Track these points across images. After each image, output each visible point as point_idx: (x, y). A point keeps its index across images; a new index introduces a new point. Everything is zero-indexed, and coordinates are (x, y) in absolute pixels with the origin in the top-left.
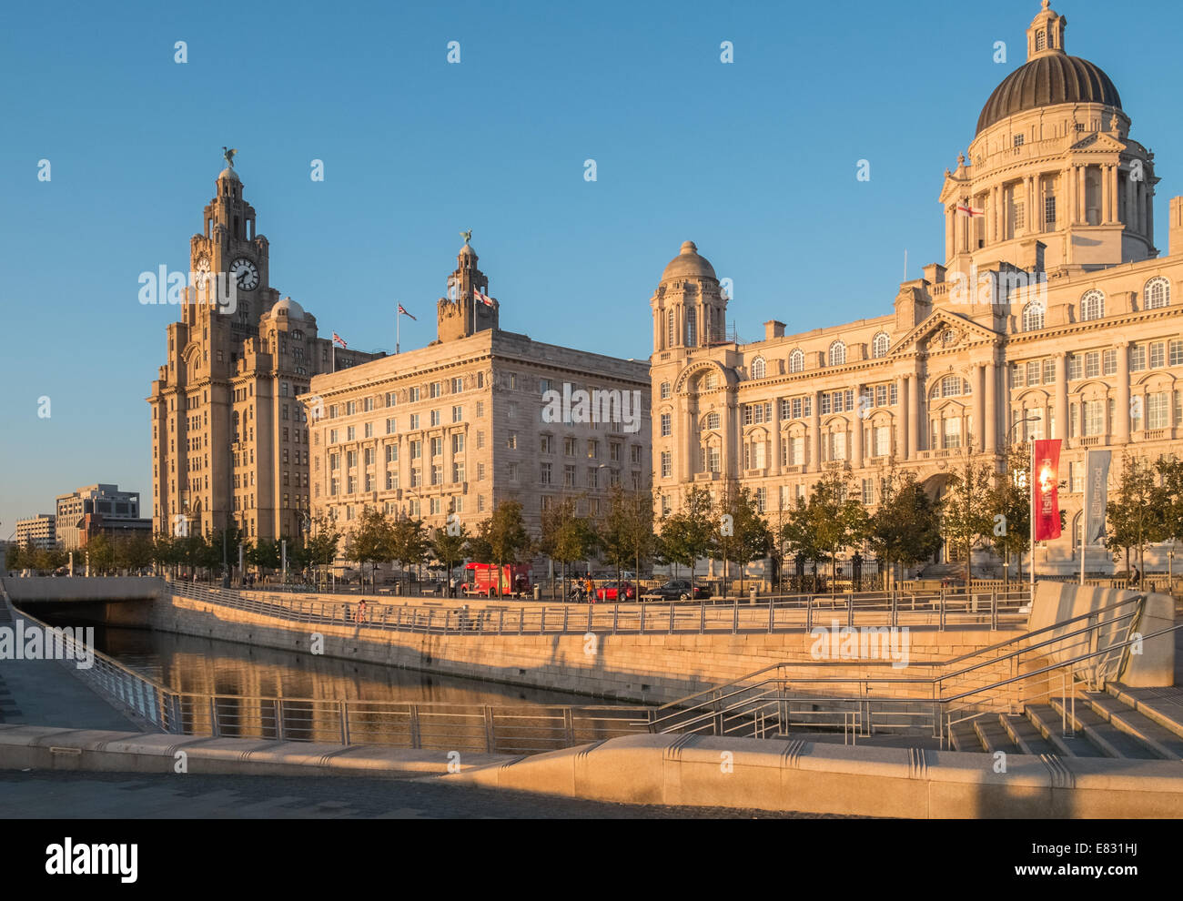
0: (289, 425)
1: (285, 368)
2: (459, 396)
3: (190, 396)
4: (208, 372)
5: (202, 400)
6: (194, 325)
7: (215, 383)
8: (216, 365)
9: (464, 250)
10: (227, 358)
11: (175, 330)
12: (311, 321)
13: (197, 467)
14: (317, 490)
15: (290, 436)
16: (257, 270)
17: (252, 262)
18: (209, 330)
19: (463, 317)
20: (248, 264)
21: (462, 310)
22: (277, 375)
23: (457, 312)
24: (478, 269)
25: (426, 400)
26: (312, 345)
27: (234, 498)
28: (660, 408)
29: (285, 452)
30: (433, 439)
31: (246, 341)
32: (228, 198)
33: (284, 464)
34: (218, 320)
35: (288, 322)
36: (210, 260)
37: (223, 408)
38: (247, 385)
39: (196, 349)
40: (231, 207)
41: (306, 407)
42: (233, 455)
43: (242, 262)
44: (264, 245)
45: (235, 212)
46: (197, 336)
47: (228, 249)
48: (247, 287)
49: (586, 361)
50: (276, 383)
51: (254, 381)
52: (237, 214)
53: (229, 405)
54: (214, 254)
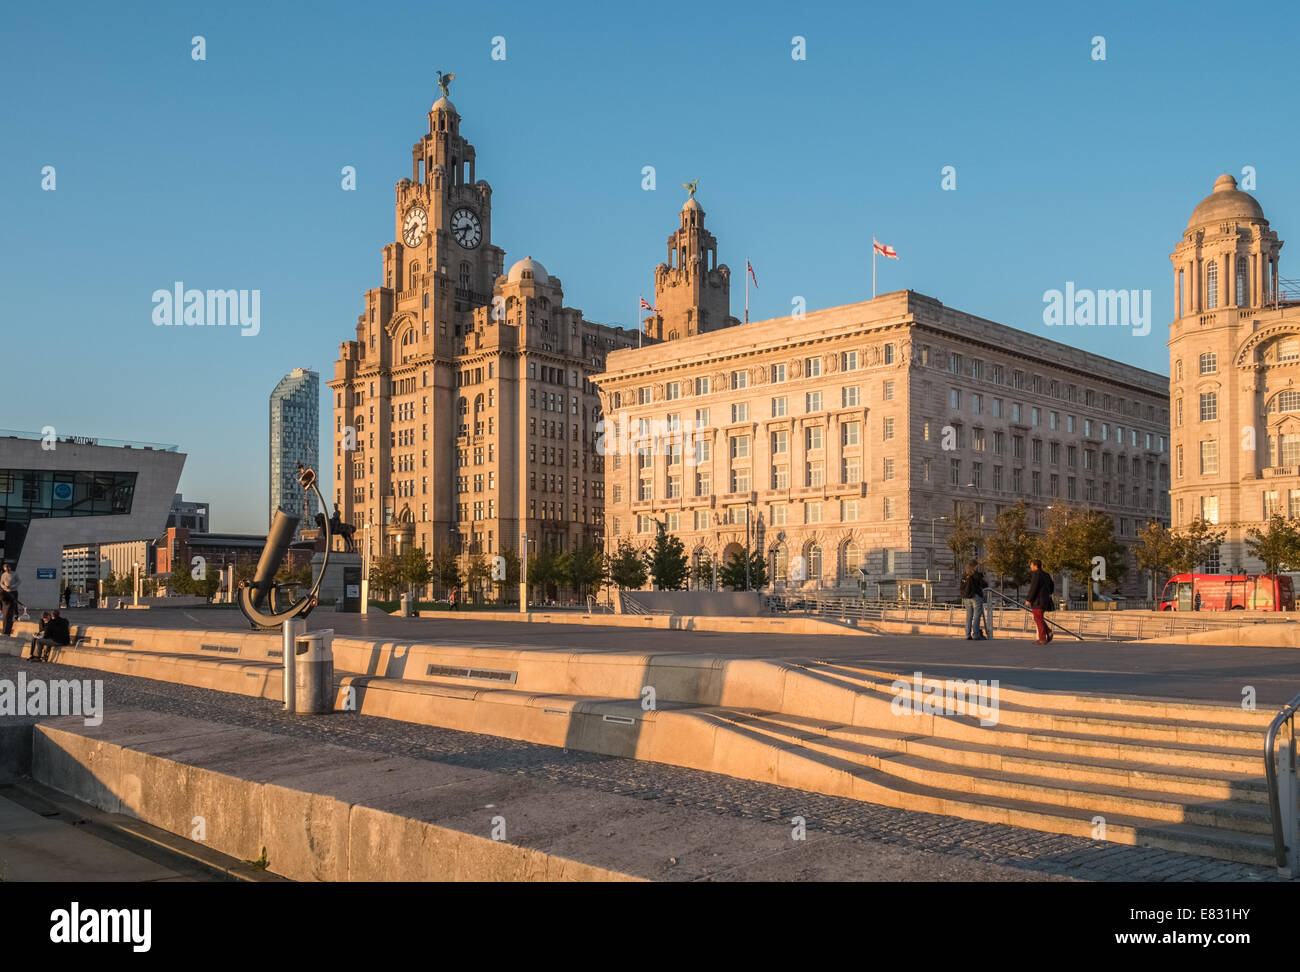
0: (537, 414)
1: (533, 344)
2: (854, 375)
3: (396, 378)
4: (430, 347)
5: (419, 383)
6: (401, 291)
7: (439, 362)
8: (439, 339)
9: (689, 204)
10: (451, 331)
11: (378, 296)
12: (555, 285)
13: (408, 466)
14: (616, 495)
15: (537, 429)
16: (480, 223)
17: (475, 214)
18: (432, 297)
19: (692, 286)
20: (470, 216)
21: (691, 279)
22: (525, 352)
23: (683, 280)
24: (705, 228)
25: (800, 379)
26: (559, 317)
27: (459, 506)
28: (1200, 385)
29: (532, 448)
30: (807, 428)
31: (476, 310)
32: (446, 135)
33: (531, 462)
34: (442, 284)
35: (535, 288)
36: (426, 211)
37: (446, 394)
38: (484, 365)
39: (407, 320)
40: (450, 146)
41: (601, 390)
42: (458, 451)
43: (464, 213)
44: (487, 193)
45: (455, 151)
46: (407, 305)
47: (450, 195)
48: (469, 244)
49: (992, 333)
50: (523, 362)
51: (496, 360)
52: (456, 155)
53: (453, 389)
54: (433, 202)
